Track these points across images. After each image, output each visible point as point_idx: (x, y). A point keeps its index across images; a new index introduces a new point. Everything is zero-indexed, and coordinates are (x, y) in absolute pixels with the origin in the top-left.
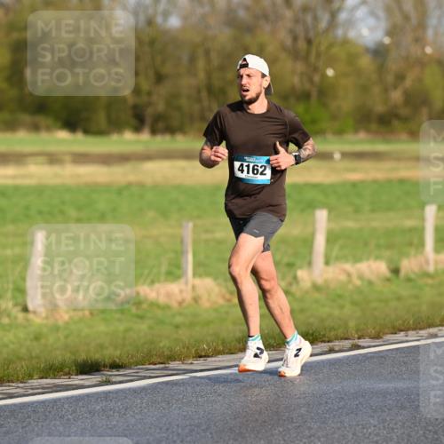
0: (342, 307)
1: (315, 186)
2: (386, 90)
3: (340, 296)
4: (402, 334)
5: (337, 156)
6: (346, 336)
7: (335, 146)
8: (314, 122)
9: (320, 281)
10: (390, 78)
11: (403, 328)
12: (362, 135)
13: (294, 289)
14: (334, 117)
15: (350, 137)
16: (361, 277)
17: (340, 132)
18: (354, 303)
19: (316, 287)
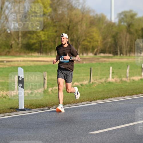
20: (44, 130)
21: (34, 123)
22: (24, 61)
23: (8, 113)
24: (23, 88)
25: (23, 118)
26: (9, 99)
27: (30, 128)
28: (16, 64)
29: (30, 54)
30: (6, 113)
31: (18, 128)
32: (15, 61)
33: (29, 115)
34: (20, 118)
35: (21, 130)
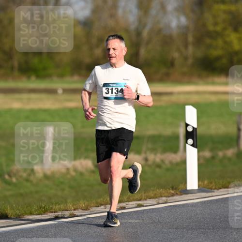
0: (63, 190)
1: (45, 111)
2: (91, 49)
3: (62, 183)
4: (103, 207)
5: (60, 91)
6: (66, 209)
7: (59, 85)
8: (45, 69)
9: (48, 173)
10: (94, 41)
11: (103, 203)
12: (76, 78)
13: (32, 178)
14: (58, 66)
15: (68, 79)
16: (75, 170)
17: (61, 76)
18: (71, 187)
19: (46, 177)
20: (236, 233)
21: (217, 218)
22: (197, 93)
23: (164, 199)
24: (196, 148)
25: (194, 208)
26: (168, 170)
27: (209, 229)
28: (182, 98)
29: (210, 79)
30: (161, 198)
31: (184, 228)
32: (179, 93)
33: (208, 201)
34: (189, 208)
35: (190, 231)
